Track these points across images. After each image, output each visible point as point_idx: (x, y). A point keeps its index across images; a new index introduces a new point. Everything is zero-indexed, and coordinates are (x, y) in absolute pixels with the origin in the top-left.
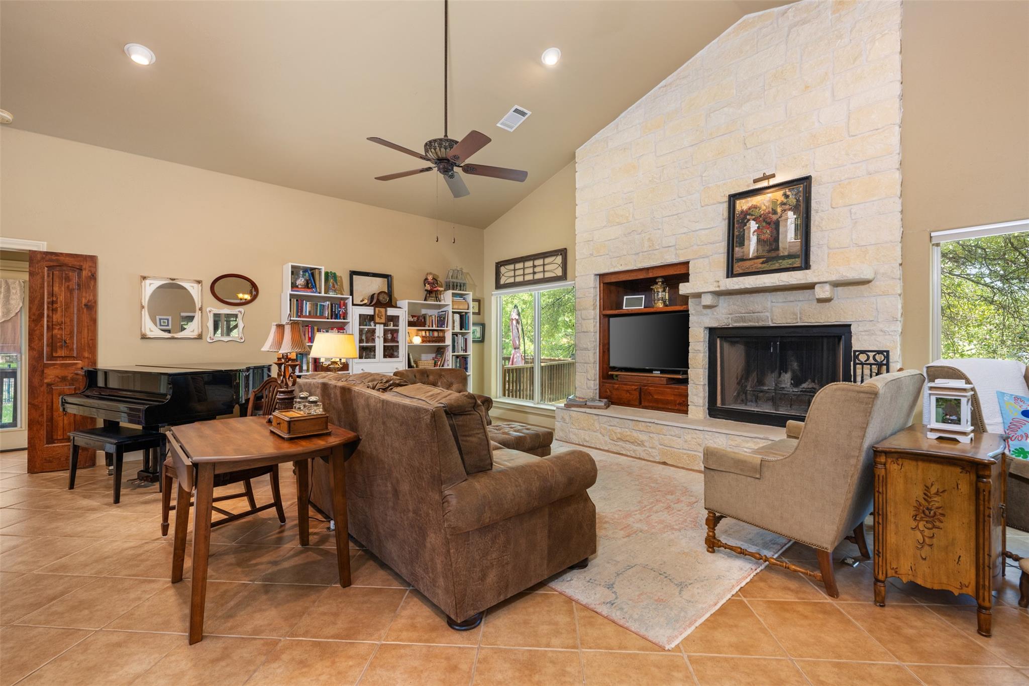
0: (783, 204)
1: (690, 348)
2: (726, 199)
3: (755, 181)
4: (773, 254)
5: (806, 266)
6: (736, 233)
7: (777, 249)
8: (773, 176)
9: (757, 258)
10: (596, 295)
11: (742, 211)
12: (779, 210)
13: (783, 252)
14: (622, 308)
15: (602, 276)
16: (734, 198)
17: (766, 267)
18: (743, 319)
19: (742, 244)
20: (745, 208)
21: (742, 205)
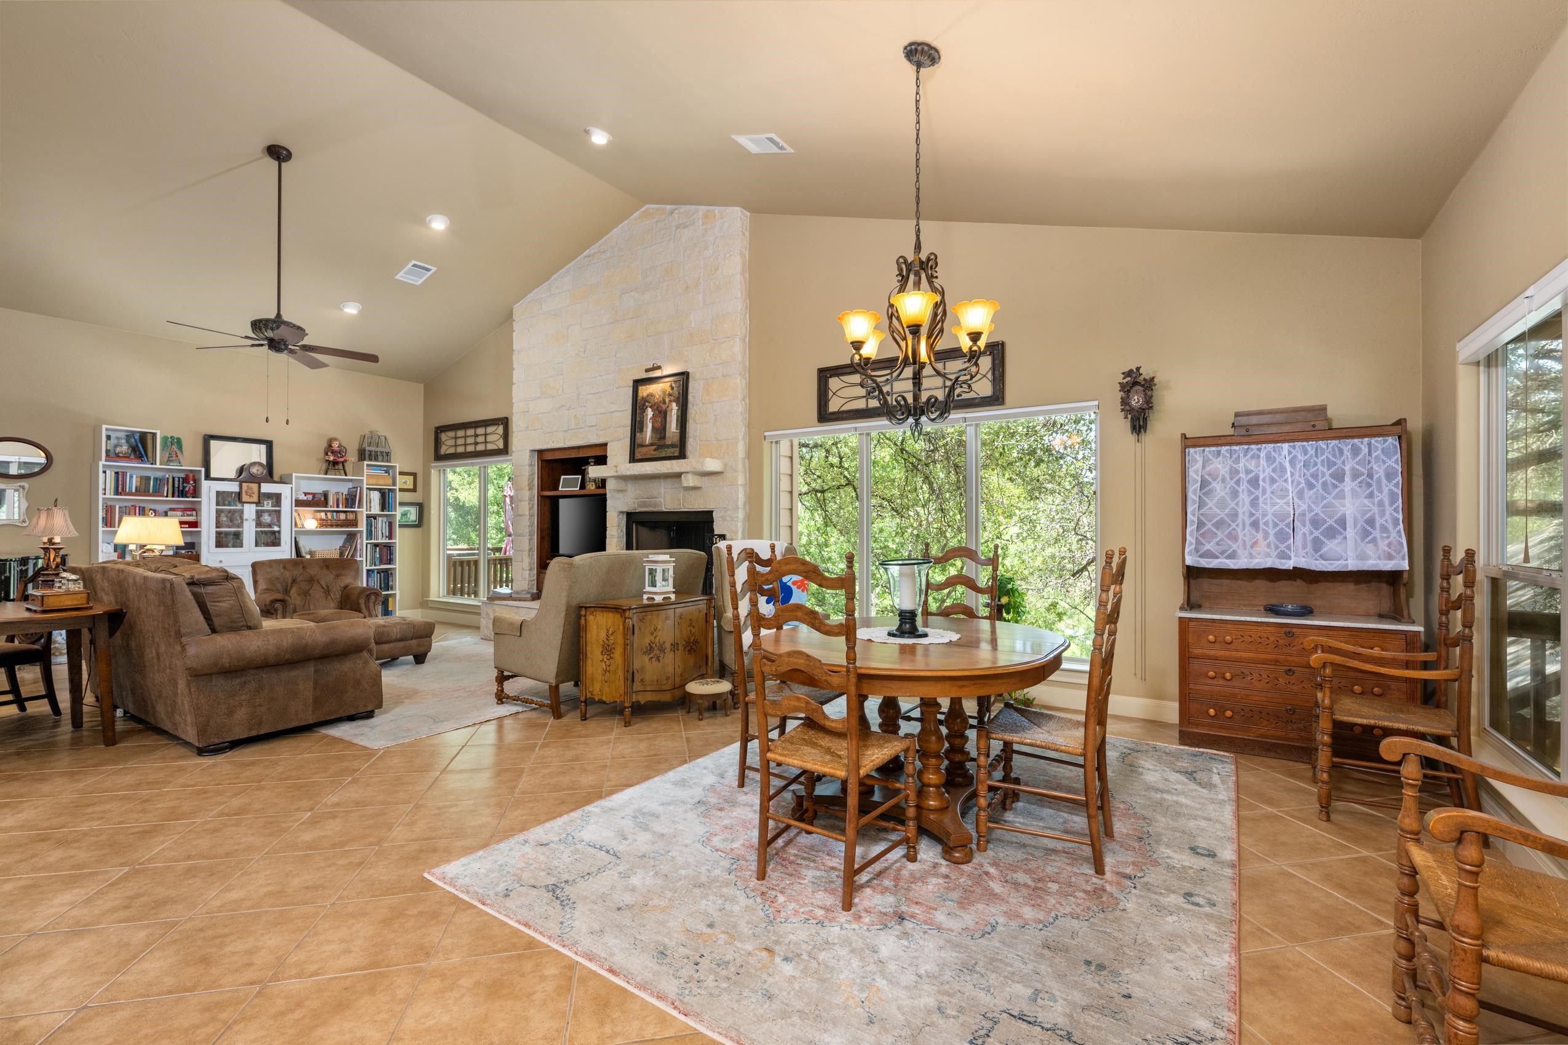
0: (670, 395)
1: (608, 533)
2: (631, 384)
3: (647, 371)
4: (662, 443)
5: (682, 455)
6: (638, 419)
7: (664, 438)
8: (659, 368)
9: (651, 445)
10: (533, 474)
11: (643, 398)
12: (667, 400)
13: (668, 442)
14: (557, 489)
15: (540, 452)
16: (638, 383)
17: (657, 454)
18: (644, 504)
19: (641, 430)
20: (645, 394)
21: (644, 391)
